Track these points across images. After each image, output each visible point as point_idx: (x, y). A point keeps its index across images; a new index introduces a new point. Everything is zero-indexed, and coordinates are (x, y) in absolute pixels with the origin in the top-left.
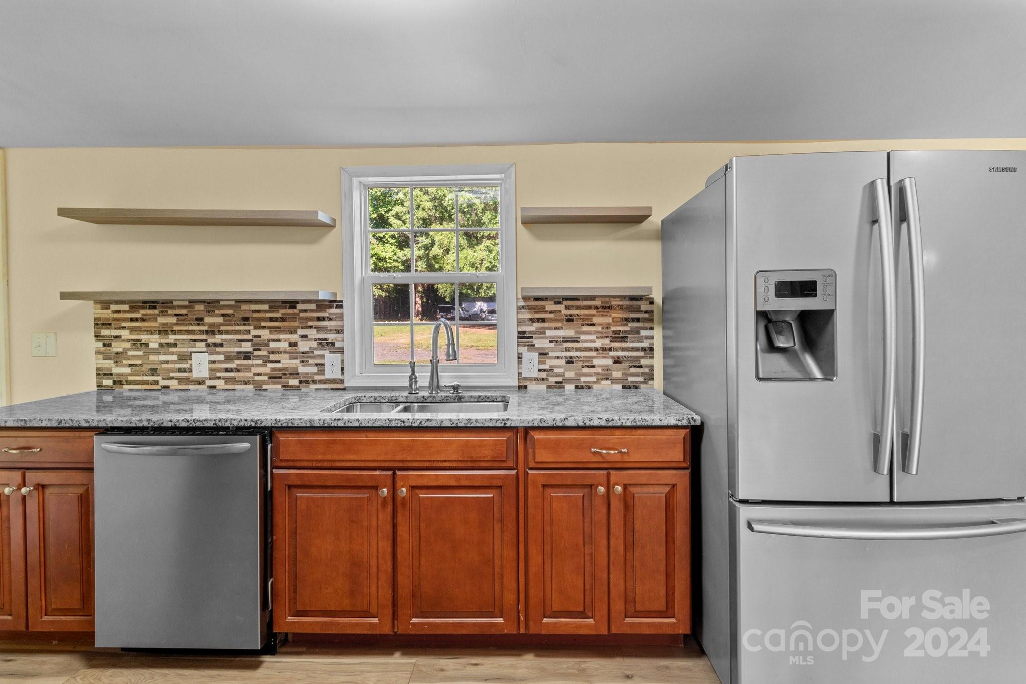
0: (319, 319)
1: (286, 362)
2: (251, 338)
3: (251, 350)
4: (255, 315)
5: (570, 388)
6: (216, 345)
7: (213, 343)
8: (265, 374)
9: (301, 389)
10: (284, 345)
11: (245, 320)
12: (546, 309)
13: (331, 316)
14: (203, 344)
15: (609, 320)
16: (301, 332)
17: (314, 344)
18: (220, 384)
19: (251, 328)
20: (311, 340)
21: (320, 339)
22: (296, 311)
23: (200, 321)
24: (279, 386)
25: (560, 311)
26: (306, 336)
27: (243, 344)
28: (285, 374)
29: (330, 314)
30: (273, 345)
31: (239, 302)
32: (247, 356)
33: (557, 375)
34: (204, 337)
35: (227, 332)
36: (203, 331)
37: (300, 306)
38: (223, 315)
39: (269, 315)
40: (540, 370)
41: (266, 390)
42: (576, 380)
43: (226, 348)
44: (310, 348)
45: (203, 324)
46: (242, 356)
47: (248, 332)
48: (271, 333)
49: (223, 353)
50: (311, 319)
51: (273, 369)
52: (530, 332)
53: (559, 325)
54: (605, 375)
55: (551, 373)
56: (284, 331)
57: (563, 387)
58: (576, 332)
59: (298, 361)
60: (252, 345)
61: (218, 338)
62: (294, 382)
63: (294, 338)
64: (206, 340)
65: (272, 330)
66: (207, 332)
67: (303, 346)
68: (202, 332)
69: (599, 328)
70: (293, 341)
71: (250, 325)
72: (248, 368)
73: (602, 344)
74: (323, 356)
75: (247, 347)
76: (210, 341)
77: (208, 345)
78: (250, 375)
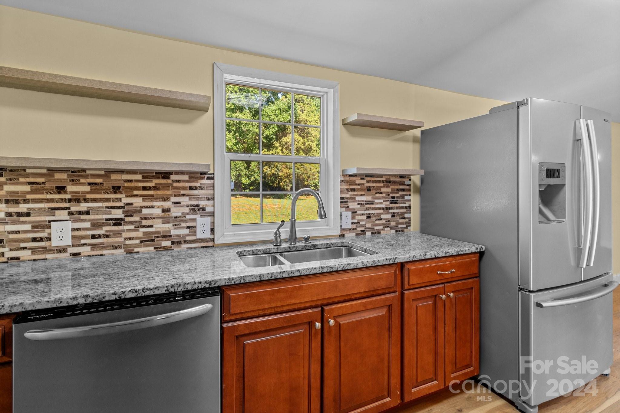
0: (191, 188)
1: (159, 226)
2: (123, 205)
3: (122, 216)
4: (126, 184)
5: (369, 234)
6: (80, 213)
7: (77, 211)
8: (137, 238)
9: (173, 249)
10: (157, 211)
11: (116, 189)
12: (356, 183)
13: (203, 186)
14: (66, 212)
15: (389, 190)
16: (174, 199)
17: (187, 210)
18: (85, 251)
19: (122, 196)
20: (183, 206)
21: (192, 206)
22: (169, 181)
23: (61, 189)
24: (152, 248)
25: (364, 184)
26: (179, 203)
27: (113, 211)
28: (158, 237)
29: (201, 184)
30: (145, 211)
31: (109, 172)
32: (117, 222)
33: (362, 226)
34: (67, 205)
35: (94, 200)
36: (66, 199)
37: (173, 177)
38: (89, 184)
39: (141, 185)
40: (352, 223)
41: (138, 252)
42: (372, 228)
43: (93, 216)
44: (183, 213)
45: (66, 193)
46: (112, 222)
47: (120, 200)
48: (144, 200)
49: (89, 220)
50: (184, 188)
51: (144, 233)
52: (347, 198)
53: (363, 193)
54: (387, 225)
55: (358, 225)
56: (157, 198)
57: (365, 234)
58: (372, 198)
59: (170, 225)
60: (124, 212)
61: (84, 206)
62: (166, 243)
63: (167, 204)
64: (69, 208)
65: (145, 197)
66: (70, 201)
67: (176, 212)
68: (63, 200)
69: (384, 195)
70: (166, 207)
71: (121, 193)
72: (118, 234)
73: (386, 205)
74: (195, 220)
75: (118, 214)
76: (73, 209)
77: (71, 213)
78: (121, 239)
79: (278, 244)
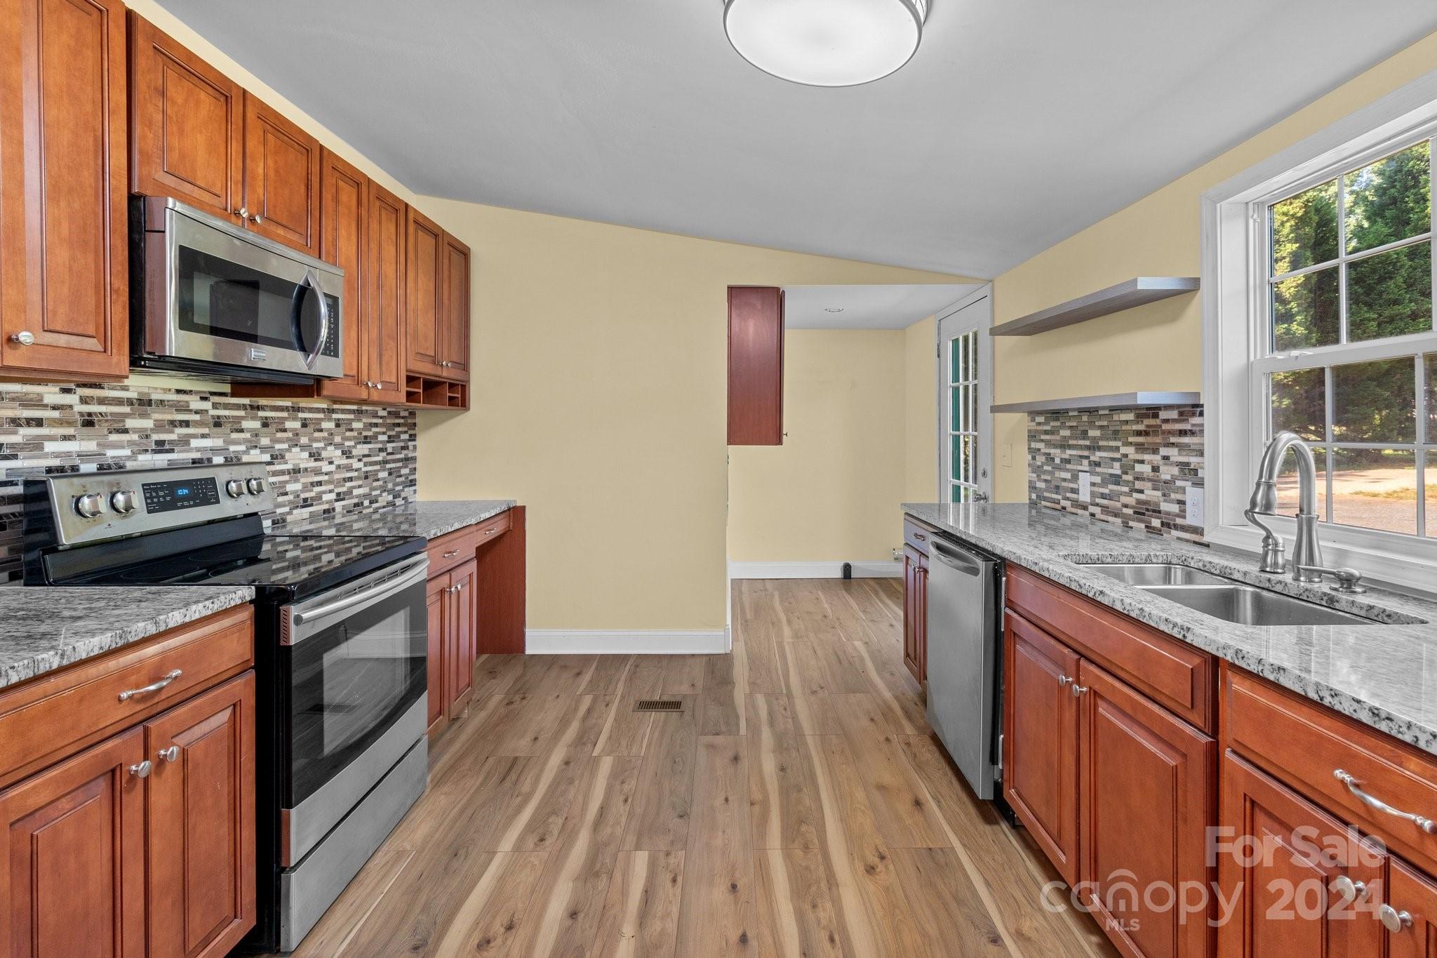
0: (1182, 433)
1: (1151, 494)
2: (1121, 457)
3: (1119, 472)
4: (1124, 427)
6: (1098, 464)
7: (1094, 462)
8: (1132, 507)
9: (1162, 535)
10: (1145, 469)
11: (1117, 434)
13: (1194, 428)
14: (1087, 462)
16: (1164, 451)
17: (1176, 471)
18: (1098, 512)
19: (1119, 444)
20: (1173, 464)
21: (1182, 464)
22: (1158, 422)
23: (1085, 434)
24: (1143, 526)
26: (1168, 458)
27: (1115, 464)
28: (1148, 510)
29: (1193, 425)
30: (1138, 467)
31: (1114, 409)
32: (1117, 480)
34: (1087, 453)
35: (1103, 449)
37: (1163, 415)
38: (1101, 427)
39: (1135, 427)
41: (1132, 528)
43: (1103, 469)
44: (1172, 476)
45: (1087, 438)
46: (1114, 479)
47: (1117, 449)
48: (1137, 451)
49: (1101, 474)
50: (1171, 433)
51: (1139, 502)
56: (1148, 449)
59: (1159, 493)
60: (1122, 467)
61: (1098, 456)
62: (1156, 523)
63: (1156, 459)
64: (1089, 457)
65: (1138, 447)
66: (1088, 448)
67: (1167, 473)
68: (1086, 447)
70: (1155, 463)
71: (1119, 439)
72: (1117, 496)
74: (1183, 490)
75: (1116, 469)
76: (1092, 458)
77: (1090, 464)
78: (1119, 505)
79: (1268, 569)
